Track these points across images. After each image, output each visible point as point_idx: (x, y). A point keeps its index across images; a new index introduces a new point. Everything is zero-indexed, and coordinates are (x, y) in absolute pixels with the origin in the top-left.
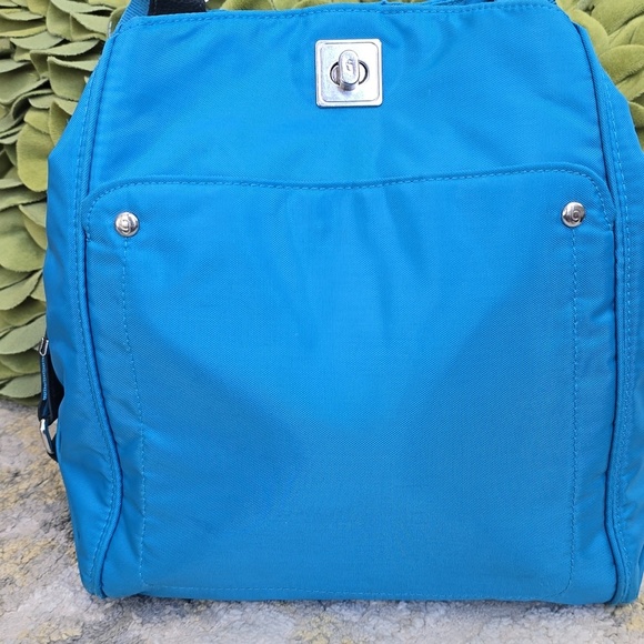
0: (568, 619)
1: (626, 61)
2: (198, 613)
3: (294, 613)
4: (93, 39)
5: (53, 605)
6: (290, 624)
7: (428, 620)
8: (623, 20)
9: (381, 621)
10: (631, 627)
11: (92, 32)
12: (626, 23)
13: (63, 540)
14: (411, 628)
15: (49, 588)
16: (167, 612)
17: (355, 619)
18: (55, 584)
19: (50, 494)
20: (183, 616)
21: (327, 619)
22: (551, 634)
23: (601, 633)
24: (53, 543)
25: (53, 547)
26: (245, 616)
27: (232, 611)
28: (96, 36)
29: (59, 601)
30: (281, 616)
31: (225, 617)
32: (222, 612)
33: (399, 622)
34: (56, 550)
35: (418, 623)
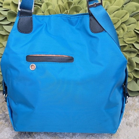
0: (103, 134)
1: (113, 21)
2: (31, 137)
3: (50, 136)
4: (4, 17)
5: (3, 136)
6: (49, 138)
7: (76, 136)
8: (113, 12)
9: (67, 137)
10: (114, 136)
11: (4, 15)
12: (114, 12)
13: (4, 122)
14: (73, 138)
15: (2, 133)
16: (25, 137)
17: (62, 137)
18: (3, 132)
19: (1, 112)
20: (28, 138)
21: (57, 137)
22: (99, 138)
23: (108, 137)
24: (2, 123)
25: (2, 124)
26: (41, 137)
27: (38, 136)
28: (5, 16)
29: (4, 135)
30: (48, 137)
31: (37, 137)
32: (36, 136)
33: (70, 137)
34: (3, 124)
35: (74, 137)
